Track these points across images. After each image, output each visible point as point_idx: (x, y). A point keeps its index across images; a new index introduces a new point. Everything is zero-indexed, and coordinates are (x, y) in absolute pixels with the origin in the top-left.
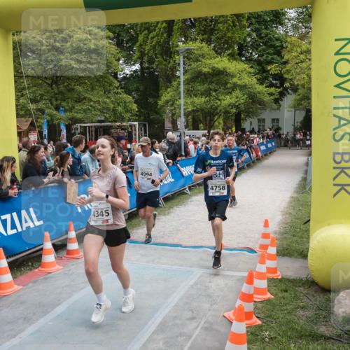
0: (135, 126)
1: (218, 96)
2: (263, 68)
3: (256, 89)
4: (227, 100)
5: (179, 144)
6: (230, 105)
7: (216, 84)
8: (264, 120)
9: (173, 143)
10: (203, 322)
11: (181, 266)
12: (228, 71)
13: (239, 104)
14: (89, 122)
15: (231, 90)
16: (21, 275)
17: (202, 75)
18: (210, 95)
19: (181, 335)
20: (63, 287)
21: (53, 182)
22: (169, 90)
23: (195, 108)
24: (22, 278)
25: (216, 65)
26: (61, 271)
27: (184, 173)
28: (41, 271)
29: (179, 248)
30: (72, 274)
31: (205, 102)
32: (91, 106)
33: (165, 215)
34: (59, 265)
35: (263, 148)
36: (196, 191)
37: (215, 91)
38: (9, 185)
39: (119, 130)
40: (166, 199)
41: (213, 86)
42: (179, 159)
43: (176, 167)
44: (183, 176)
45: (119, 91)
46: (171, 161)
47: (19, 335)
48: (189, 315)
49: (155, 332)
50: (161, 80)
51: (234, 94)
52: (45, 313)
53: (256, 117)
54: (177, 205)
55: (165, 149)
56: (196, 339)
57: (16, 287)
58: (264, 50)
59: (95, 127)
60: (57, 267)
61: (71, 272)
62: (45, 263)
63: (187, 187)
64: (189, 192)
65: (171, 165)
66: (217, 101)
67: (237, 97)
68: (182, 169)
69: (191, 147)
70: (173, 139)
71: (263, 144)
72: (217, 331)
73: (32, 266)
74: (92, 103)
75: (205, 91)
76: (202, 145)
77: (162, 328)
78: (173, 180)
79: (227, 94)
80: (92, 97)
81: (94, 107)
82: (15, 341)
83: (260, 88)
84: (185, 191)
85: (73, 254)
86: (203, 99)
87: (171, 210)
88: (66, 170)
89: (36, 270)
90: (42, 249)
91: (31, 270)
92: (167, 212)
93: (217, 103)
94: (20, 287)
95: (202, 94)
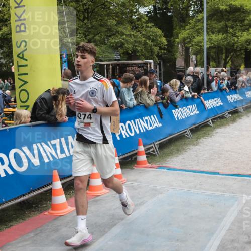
0: (150, 63)
1: (236, 33)
4: (244, 36)
6: (247, 41)
7: (233, 21)
11: (224, 192)
12: (245, 8)
15: (248, 27)
16: (71, 197)
17: (219, 13)
18: (227, 32)
20: (114, 209)
22: (186, 27)
23: (212, 45)
25: (233, 3)
26: (108, 194)
28: (89, 194)
29: (218, 175)
31: (221, 39)
32: (124, 39)
33: (194, 145)
34: (105, 189)
36: (218, 123)
37: (232, 27)
39: (136, 68)
40: (192, 131)
41: (229, 23)
42: (202, 92)
43: (199, 100)
45: (150, 24)
46: (196, 94)
50: (176, 19)
54: (203, 136)
57: (70, 209)
59: (112, 65)
60: (104, 191)
62: (92, 186)
63: (210, 119)
64: (212, 125)
65: (196, 97)
66: (234, 38)
68: (205, 102)
74: (125, 36)
75: (222, 28)
78: (198, 112)
79: (244, 31)
81: (126, 41)
84: (208, 123)
86: (221, 36)
92: (195, 142)
93: (234, 40)
94: (74, 209)
95: (219, 31)
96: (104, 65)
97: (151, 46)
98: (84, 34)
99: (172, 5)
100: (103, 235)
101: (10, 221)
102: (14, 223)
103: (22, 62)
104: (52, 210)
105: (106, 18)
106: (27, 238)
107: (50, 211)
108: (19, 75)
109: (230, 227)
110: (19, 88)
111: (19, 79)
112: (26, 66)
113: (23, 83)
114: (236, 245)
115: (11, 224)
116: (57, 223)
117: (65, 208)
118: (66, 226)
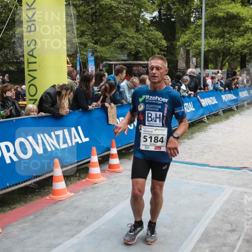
1: (232, 38)
4: (240, 41)
5: (199, 78)
6: (241, 46)
7: (230, 27)
10: (243, 234)
11: (212, 183)
12: (241, 16)
13: (251, 45)
14: (115, 61)
15: (243, 33)
16: (71, 183)
17: (216, 19)
18: (223, 37)
19: (224, 245)
20: (110, 196)
22: (187, 32)
23: (210, 49)
24: (72, 186)
25: (231, 11)
26: (105, 182)
27: (203, 104)
28: (88, 182)
29: (208, 168)
30: (116, 185)
31: (219, 44)
32: (127, 41)
33: (188, 139)
34: (103, 177)
36: (212, 120)
37: (229, 33)
39: (141, 68)
41: (226, 29)
42: (198, 91)
43: (196, 98)
44: (202, 106)
45: (151, 28)
46: (193, 92)
47: (77, 236)
48: (228, 227)
49: (200, 241)
50: (178, 24)
51: (246, 37)
52: (97, 218)
54: (198, 131)
56: (239, 250)
57: (69, 194)
60: (102, 178)
61: (114, 184)
62: (91, 174)
63: (205, 116)
64: (206, 121)
66: (230, 42)
67: (249, 39)
68: (201, 100)
69: (209, 81)
73: (79, 176)
74: (128, 38)
75: (220, 33)
76: (218, 80)
77: (205, 237)
78: (194, 109)
79: (239, 37)
80: (127, 33)
81: (130, 42)
82: (74, 240)
84: (203, 119)
85: (114, 168)
86: (218, 41)
87: (194, 135)
89: (84, 180)
90: (89, 162)
91: (79, 180)
92: (190, 137)
93: (230, 44)
94: (73, 194)
95: (217, 36)
96: (112, 64)
97: (152, 48)
98: (91, 35)
99: (175, 12)
100: (97, 220)
101: (14, 204)
102: (17, 205)
103: (33, 60)
104: (53, 195)
105: (112, 21)
106: (28, 220)
107: (51, 196)
108: (29, 71)
109: (215, 216)
110: (29, 83)
111: (29, 74)
112: (35, 63)
113: (32, 78)
114: (219, 233)
115: (14, 206)
116: (56, 207)
117: (65, 193)
118: (64, 210)
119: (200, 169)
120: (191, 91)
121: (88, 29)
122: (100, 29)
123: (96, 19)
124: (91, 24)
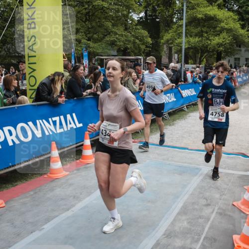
0: (140, 59)
1: (209, 37)
2: (242, 17)
3: (239, 32)
4: (216, 40)
6: (218, 44)
7: (208, 27)
8: (239, 59)
9: (176, 71)
10: (216, 208)
12: (217, 17)
13: (225, 44)
14: (106, 56)
15: (219, 33)
17: (196, 20)
18: (202, 36)
19: (200, 217)
21: (89, 95)
22: (170, 31)
23: (190, 46)
24: (68, 166)
25: (208, 12)
28: (81, 162)
29: (187, 150)
31: (198, 42)
32: (117, 38)
33: (170, 125)
35: (239, 80)
36: (191, 109)
37: (207, 33)
38: (59, 94)
39: (129, 63)
40: (170, 114)
41: (204, 29)
42: (180, 83)
44: (182, 97)
46: (174, 85)
47: (72, 209)
48: (204, 202)
49: (179, 214)
50: (162, 24)
51: (221, 36)
53: (234, 56)
54: (178, 119)
55: (171, 75)
56: (213, 221)
57: (64, 173)
58: (244, 2)
62: (84, 156)
63: (185, 105)
64: (186, 110)
65: (174, 87)
66: (208, 41)
67: (224, 39)
68: (182, 92)
69: (189, 75)
70: (176, 68)
71: (240, 76)
72: (230, 216)
74: (117, 36)
75: (199, 33)
77: (184, 211)
78: (175, 100)
79: (216, 36)
80: (117, 31)
81: (119, 39)
82: (69, 213)
83: (242, 32)
84: (183, 109)
86: (197, 39)
87: (175, 122)
88: (99, 85)
89: (78, 161)
90: (82, 145)
92: (171, 124)
93: (207, 43)
94: (68, 173)
95: (196, 35)
96: (103, 59)
97: (139, 45)
98: (85, 33)
99: (159, 13)
100: (89, 195)
101: (16, 181)
102: (18, 183)
103: (32, 54)
104: (50, 174)
105: (104, 20)
106: (28, 195)
108: (29, 64)
109: (192, 192)
110: (29, 74)
111: (29, 67)
112: (35, 56)
113: (32, 70)
114: (196, 207)
115: (16, 184)
116: (53, 184)
117: (61, 172)
118: (60, 187)
119: (180, 152)
120: (173, 83)
121: (82, 27)
122: (93, 27)
123: (89, 18)
124: (85, 23)
